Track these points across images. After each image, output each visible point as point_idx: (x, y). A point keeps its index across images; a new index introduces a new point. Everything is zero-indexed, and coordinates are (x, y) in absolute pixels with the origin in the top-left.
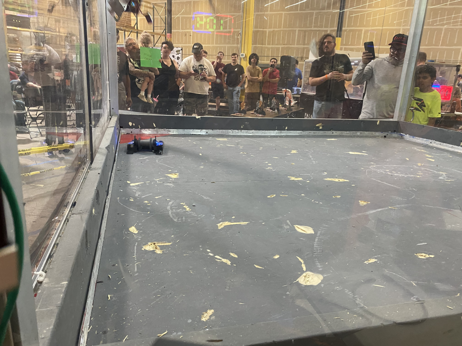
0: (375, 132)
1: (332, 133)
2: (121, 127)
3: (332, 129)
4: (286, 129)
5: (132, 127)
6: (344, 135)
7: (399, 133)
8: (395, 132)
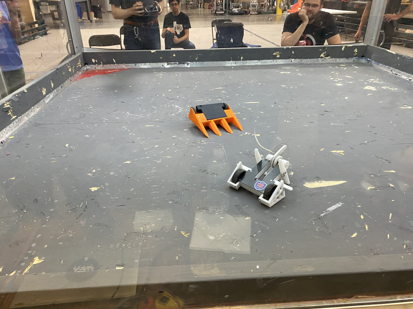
0: (339, 59)
1: (291, 61)
2: (86, 64)
3: (290, 57)
4: (241, 59)
5: (95, 63)
6: (303, 62)
7: (366, 59)
8: (364, 58)
